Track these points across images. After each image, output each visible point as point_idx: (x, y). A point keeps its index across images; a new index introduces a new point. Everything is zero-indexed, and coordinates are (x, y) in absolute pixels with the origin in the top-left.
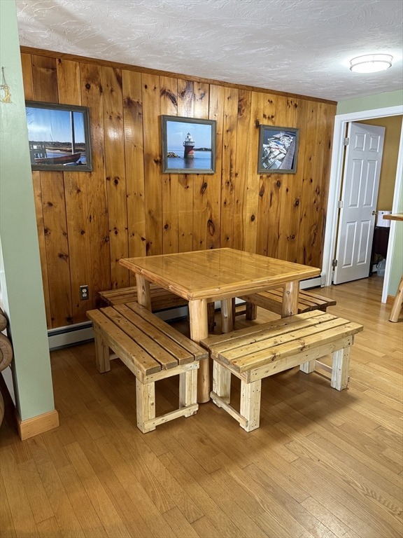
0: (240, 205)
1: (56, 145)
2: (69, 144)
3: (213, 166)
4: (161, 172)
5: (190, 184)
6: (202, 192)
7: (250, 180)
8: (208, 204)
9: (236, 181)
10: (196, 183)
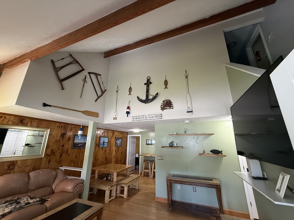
0: (112, 154)
1: (81, 143)
2: (83, 143)
3: (108, 146)
4: (98, 148)
5: (103, 150)
6: (105, 151)
7: (114, 148)
8: (106, 154)
9: (111, 148)
10: (104, 149)
